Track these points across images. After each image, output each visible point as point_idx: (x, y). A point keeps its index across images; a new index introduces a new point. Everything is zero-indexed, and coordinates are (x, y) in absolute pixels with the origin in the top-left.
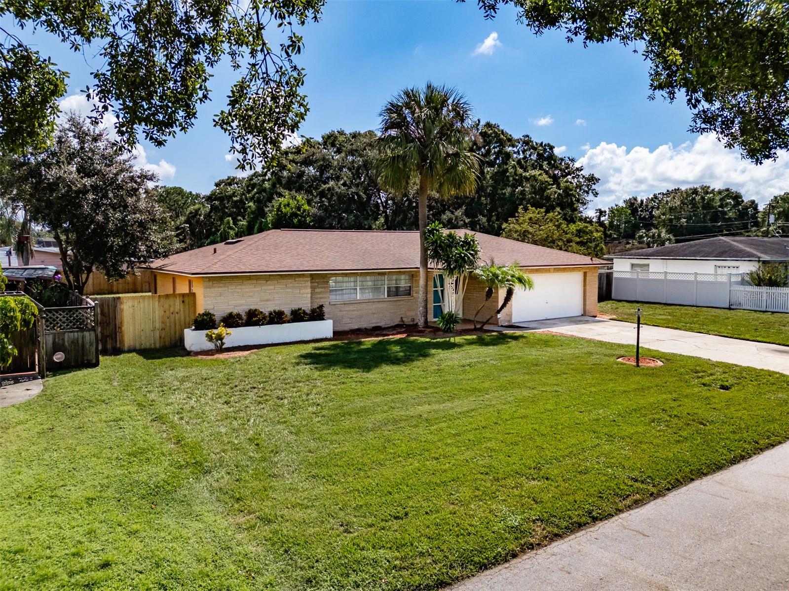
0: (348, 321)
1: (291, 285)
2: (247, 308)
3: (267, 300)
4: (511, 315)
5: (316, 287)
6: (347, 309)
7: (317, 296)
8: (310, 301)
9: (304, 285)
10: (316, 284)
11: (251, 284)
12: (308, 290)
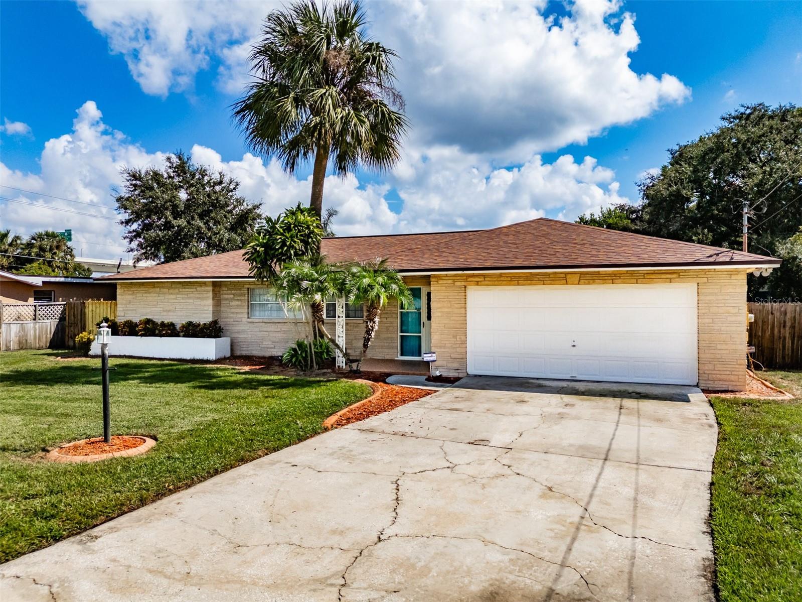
3: (169, 311)
4: (463, 359)
5: (232, 300)
6: (269, 330)
7: (233, 310)
8: (211, 316)
9: (205, 295)
10: (232, 296)
11: (155, 292)
12: (210, 302)
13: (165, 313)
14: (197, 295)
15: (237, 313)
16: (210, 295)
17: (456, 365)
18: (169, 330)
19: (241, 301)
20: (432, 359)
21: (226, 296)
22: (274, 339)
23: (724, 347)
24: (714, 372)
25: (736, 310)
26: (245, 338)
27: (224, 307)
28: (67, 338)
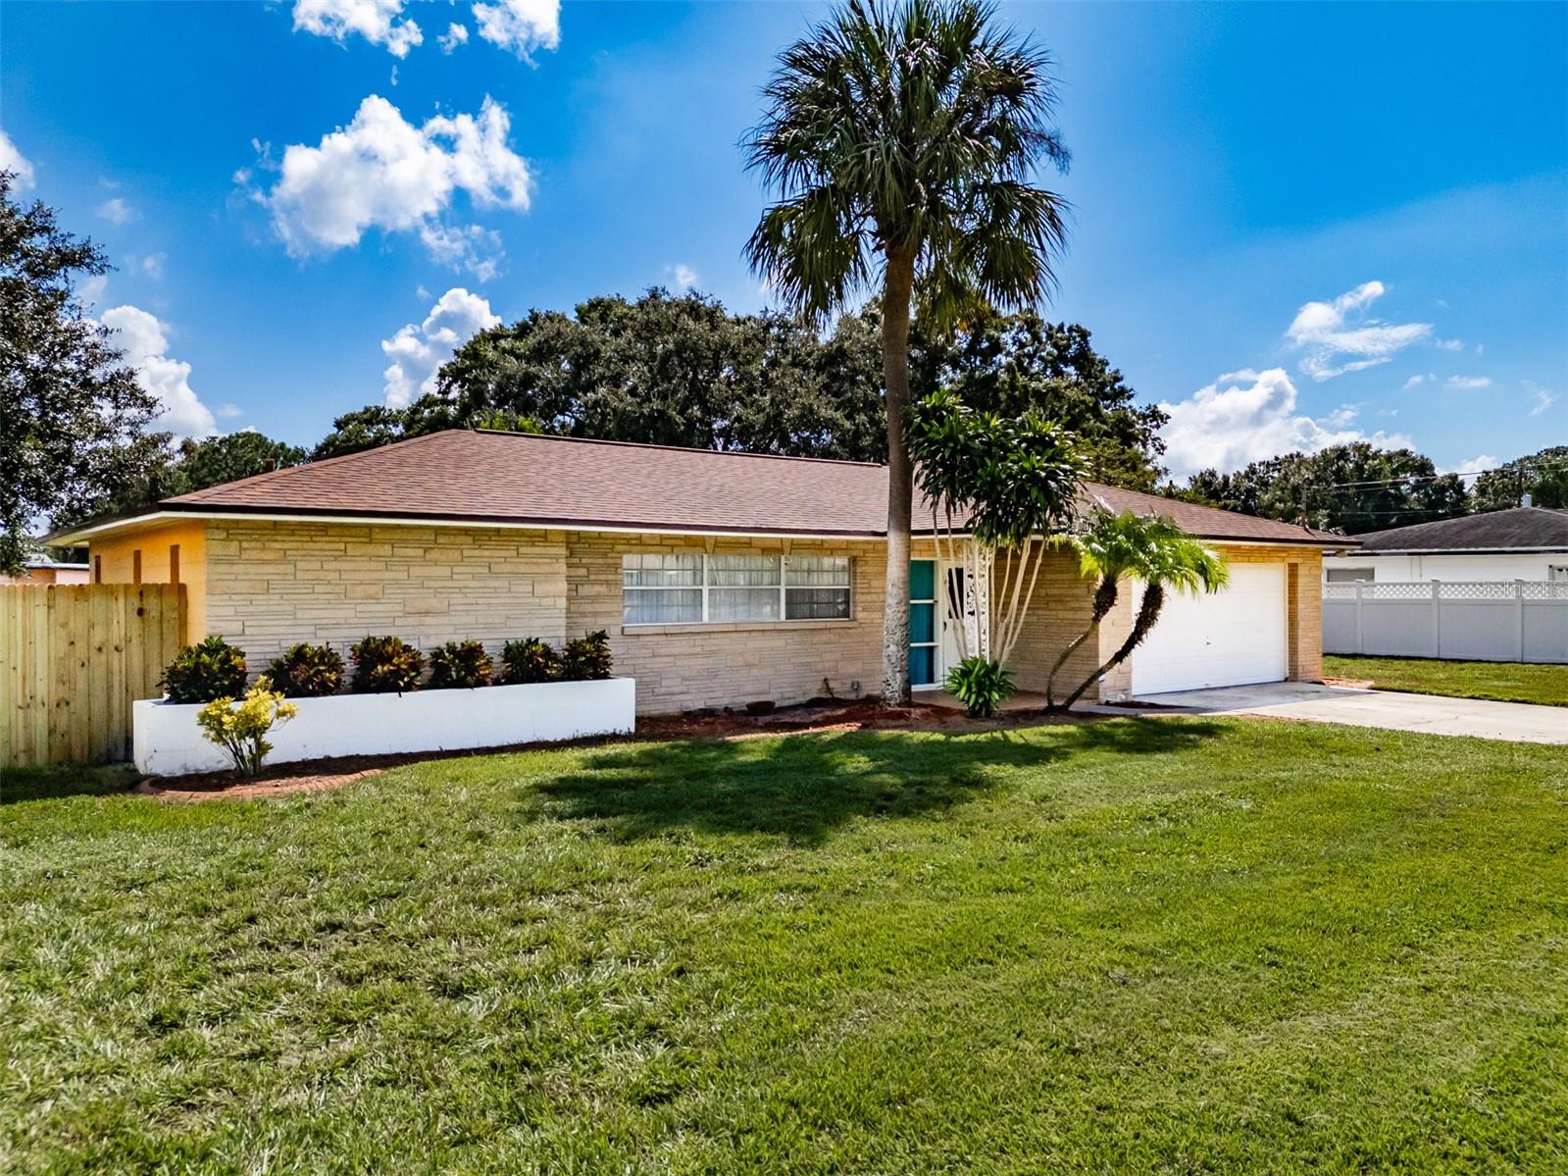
0: (674, 685)
1: (507, 568)
2: (358, 636)
3: (427, 613)
7: (584, 608)
8: (564, 621)
9: (546, 569)
10: (583, 572)
13: (412, 620)
14: (522, 568)
16: (562, 567)
19: (607, 582)
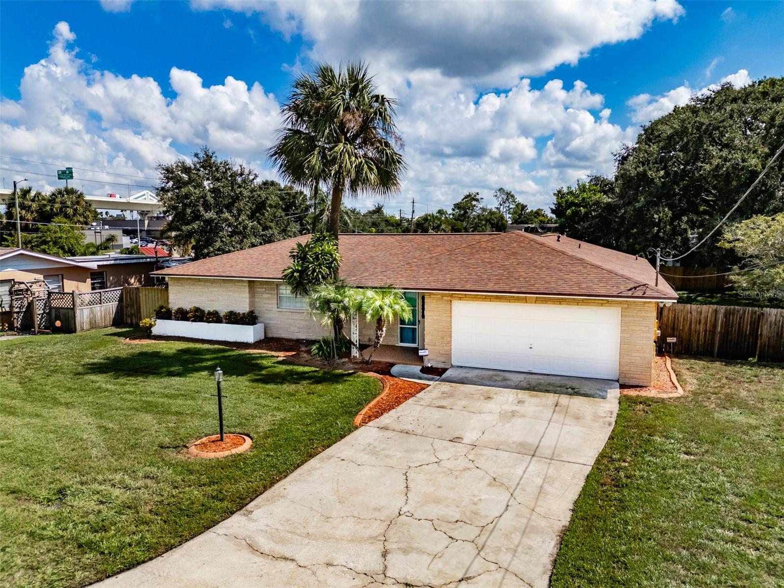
1: (232, 289)
2: (192, 306)
4: (449, 356)
5: (265, 293)
6: (295, 318)
7: (266, 301)
8: (248, 306)
9: (242, 290)
10: (264, 290)
11: (200, 285)
12: (247, 295)
13: (209, 302)
14: (237, 289)
15: (268, 304)
16: (247, 289)
17: (443, 359)
18: (214, 317)
19: (271, 294)
20: (425, 354)
21: (258, 290)
22: (299, 326)
23: (638, 354)
24: (630, 372)
25: (646, 329)
26: (276, 324)
27: (258, 298)
28: (125, 316)
